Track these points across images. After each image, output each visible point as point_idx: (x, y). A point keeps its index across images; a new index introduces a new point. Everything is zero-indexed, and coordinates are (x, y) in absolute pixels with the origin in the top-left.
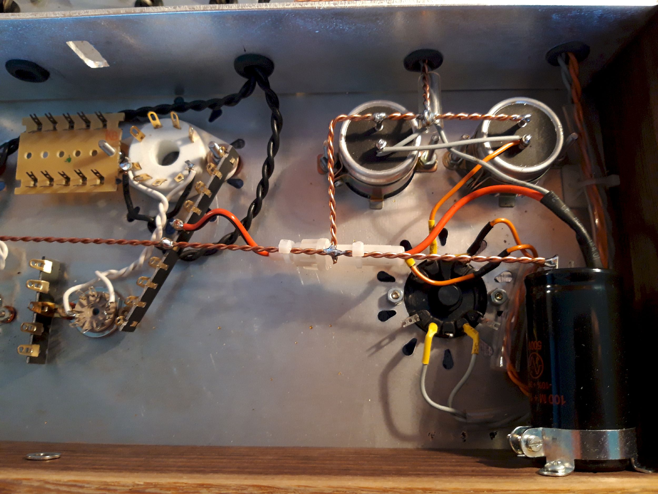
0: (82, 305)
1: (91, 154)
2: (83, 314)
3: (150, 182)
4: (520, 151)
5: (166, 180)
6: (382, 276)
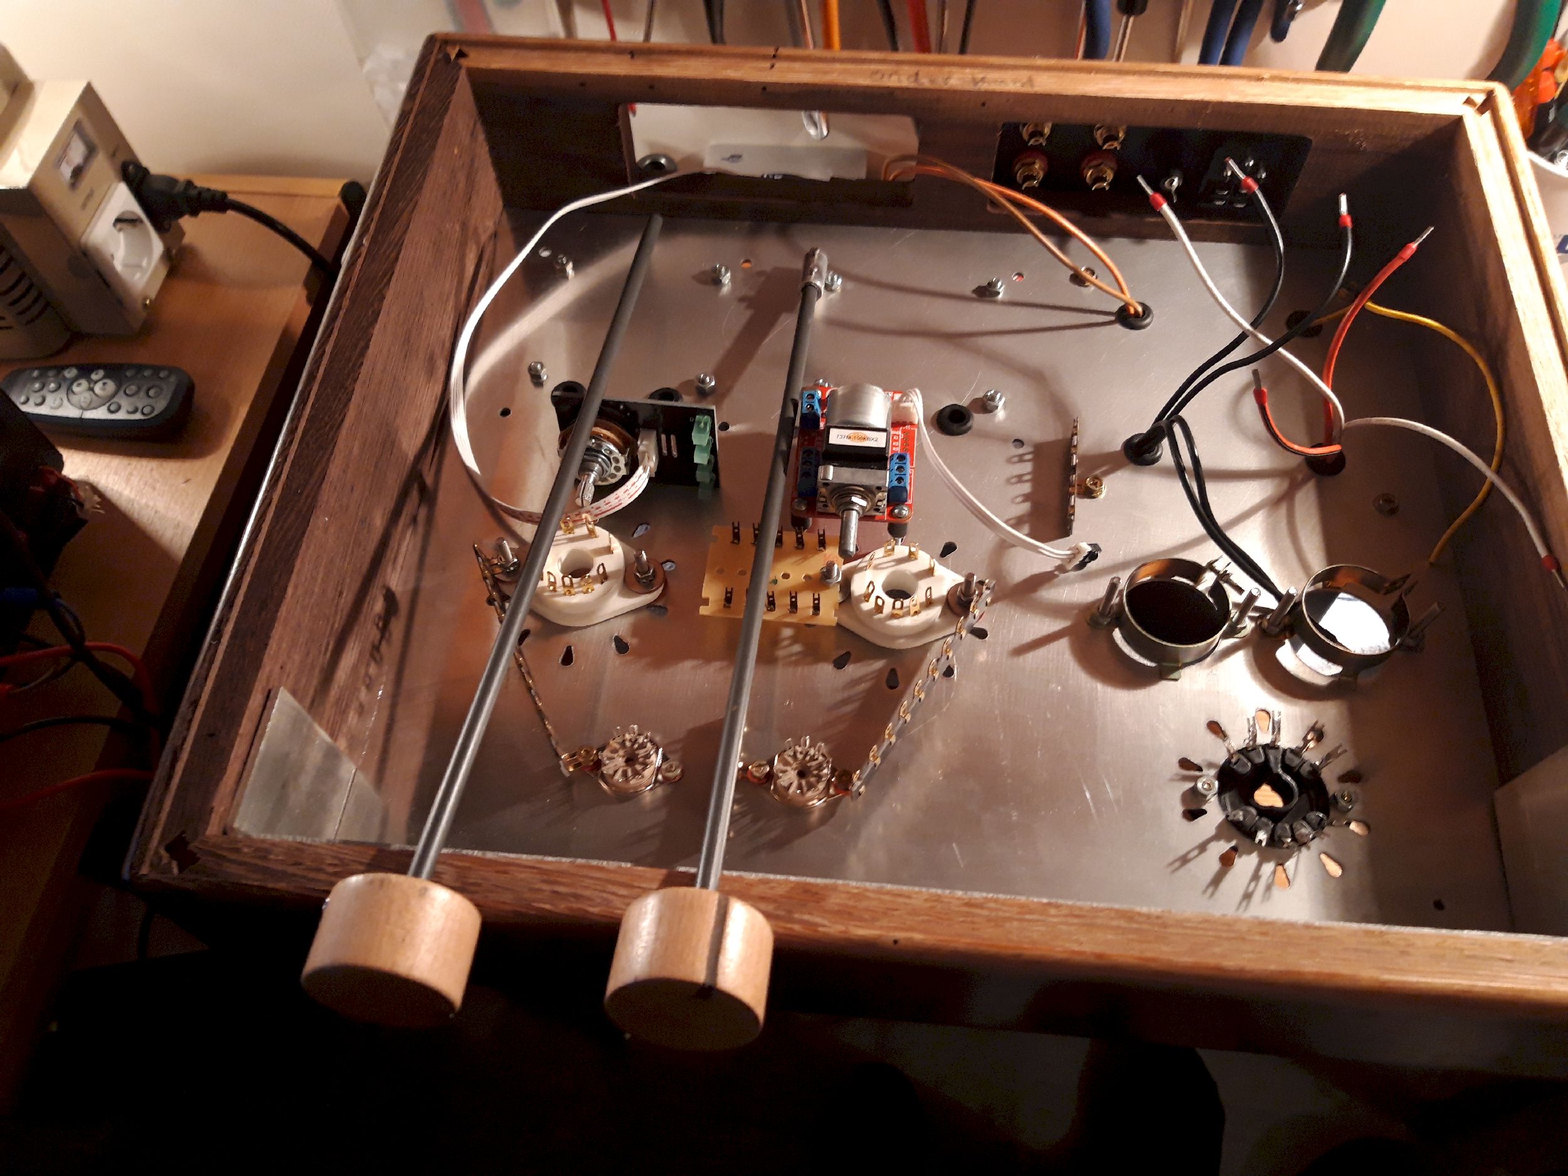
6: (1185, 763)
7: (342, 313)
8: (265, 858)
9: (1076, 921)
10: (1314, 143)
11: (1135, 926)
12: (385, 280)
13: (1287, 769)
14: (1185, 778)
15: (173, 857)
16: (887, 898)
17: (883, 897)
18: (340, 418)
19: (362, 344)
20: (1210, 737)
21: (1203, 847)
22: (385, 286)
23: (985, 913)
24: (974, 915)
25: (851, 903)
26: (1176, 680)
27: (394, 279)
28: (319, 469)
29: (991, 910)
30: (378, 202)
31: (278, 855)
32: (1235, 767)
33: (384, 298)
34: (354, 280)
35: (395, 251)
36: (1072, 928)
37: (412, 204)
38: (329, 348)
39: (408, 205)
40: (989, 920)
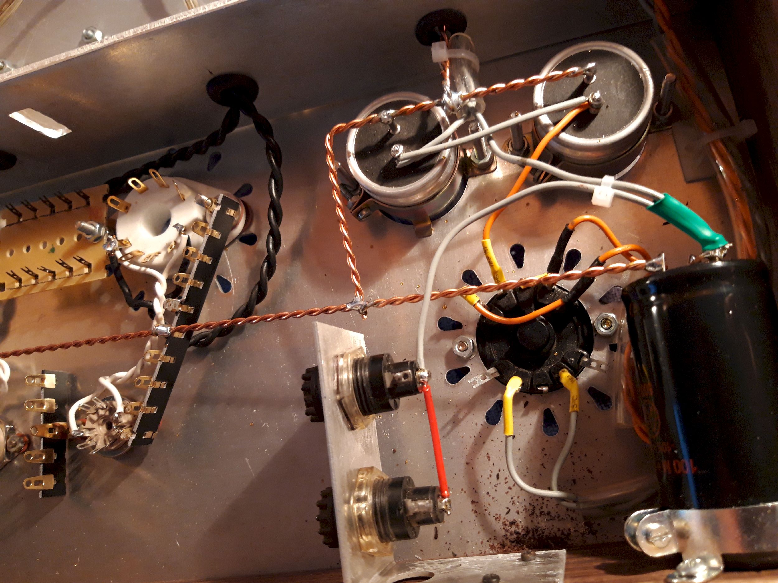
0: (92, 421)
1: (75, 240)
2: (95, 430)
3: (141, 260)
4: (593, 117)
5: (159, 253)
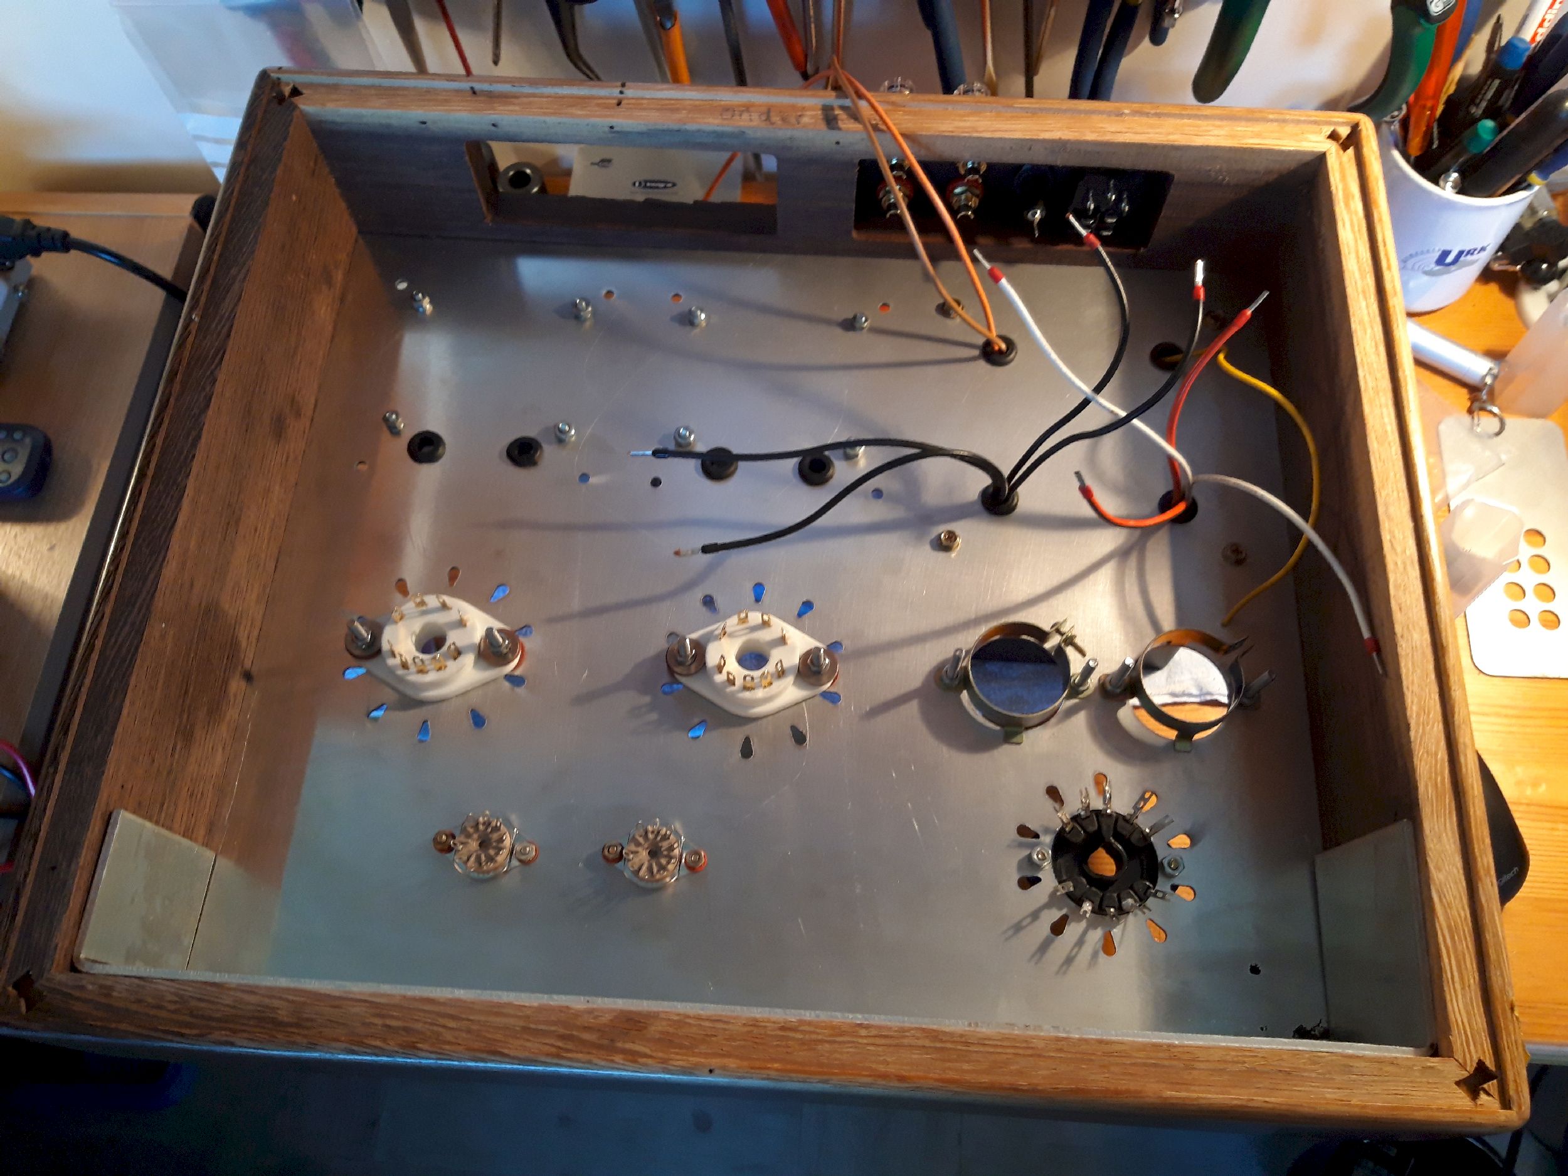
6: (1023, 831)
7: (172, 400)
8: (108, 996)
9: (883, 1041)
10: (1175, 177)
11: (939, 1045)
12: (217, 361)
13: (1118, 836)
14: (1021, 845)
15: (20, 995)
16: (707, 1024)
17: (703, 1023)
18: (173, 518)
19: (194, 433)
20: (1049, 803)
21: (1035, 915)
22: (216, 368)
23: (799, 1036)
24: (787, 1038)
25: (671, 1030)
26: (1019, 744)
27: (227, 357)
28: (152, 576)
29: (804, 1032)
30: (208, 270)
31: (120, 992)
32: (1068, 836)
33: (215, 381)
34: (184, 363)
35: (227, 327)
36: (880, 1049)
37: (244, 271)
38: (159, 441)
39: (240, 271)
40: (803, 1043)
